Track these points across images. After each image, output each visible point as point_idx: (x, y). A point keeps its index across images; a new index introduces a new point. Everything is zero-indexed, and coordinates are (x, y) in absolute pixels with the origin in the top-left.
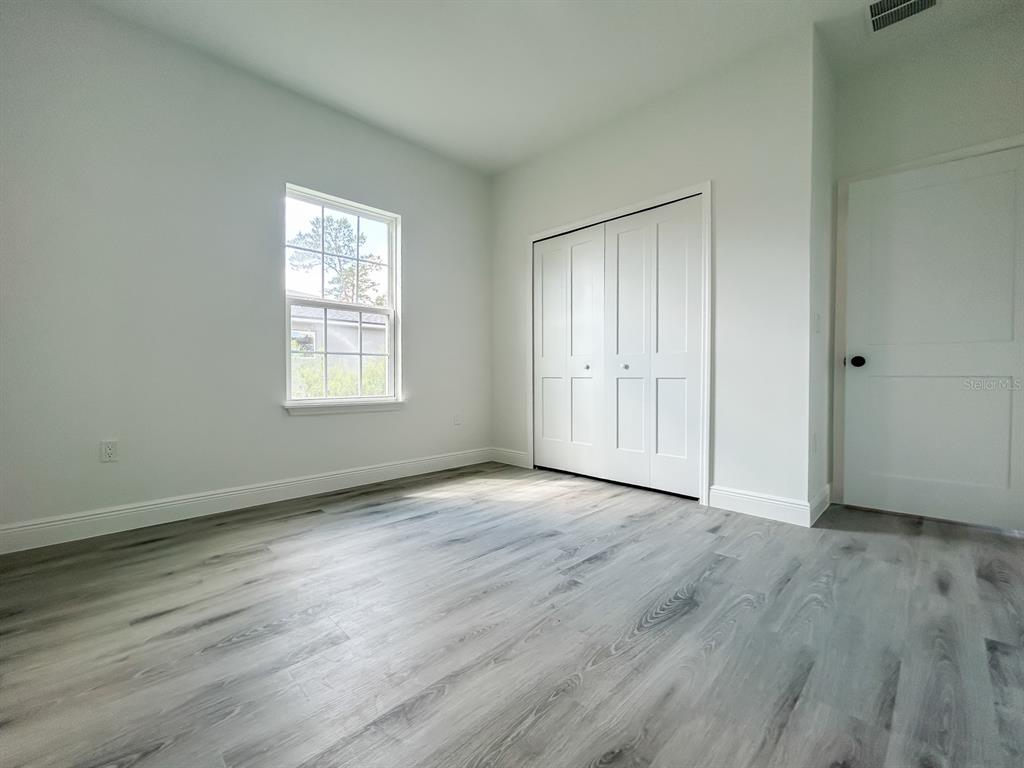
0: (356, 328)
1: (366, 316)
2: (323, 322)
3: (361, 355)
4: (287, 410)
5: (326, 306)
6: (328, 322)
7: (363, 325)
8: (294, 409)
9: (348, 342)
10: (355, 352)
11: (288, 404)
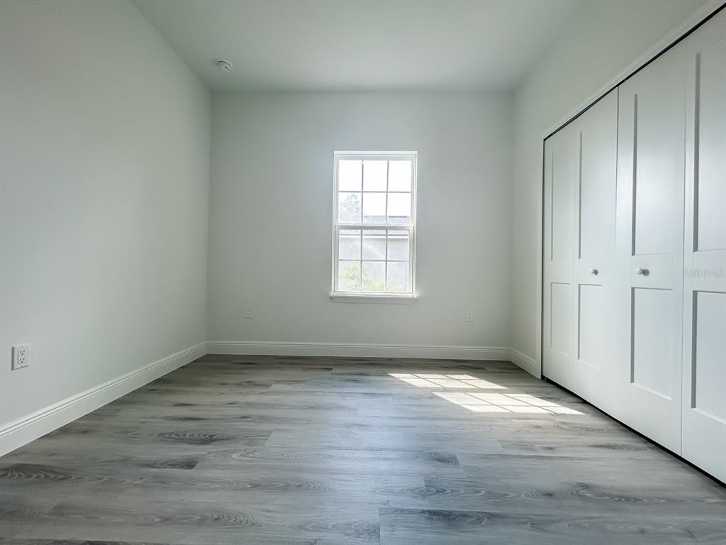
0: (384, 240)
1: (390, 232)
2: (360, 237)
3: (386, 261)
4: (331, 298)
5: (362, 228)
6: (363, 237)
7: (389, 237)
8: (337, 298)
9: (378, 252)
10: (382, 259)
11: (333, 294)
